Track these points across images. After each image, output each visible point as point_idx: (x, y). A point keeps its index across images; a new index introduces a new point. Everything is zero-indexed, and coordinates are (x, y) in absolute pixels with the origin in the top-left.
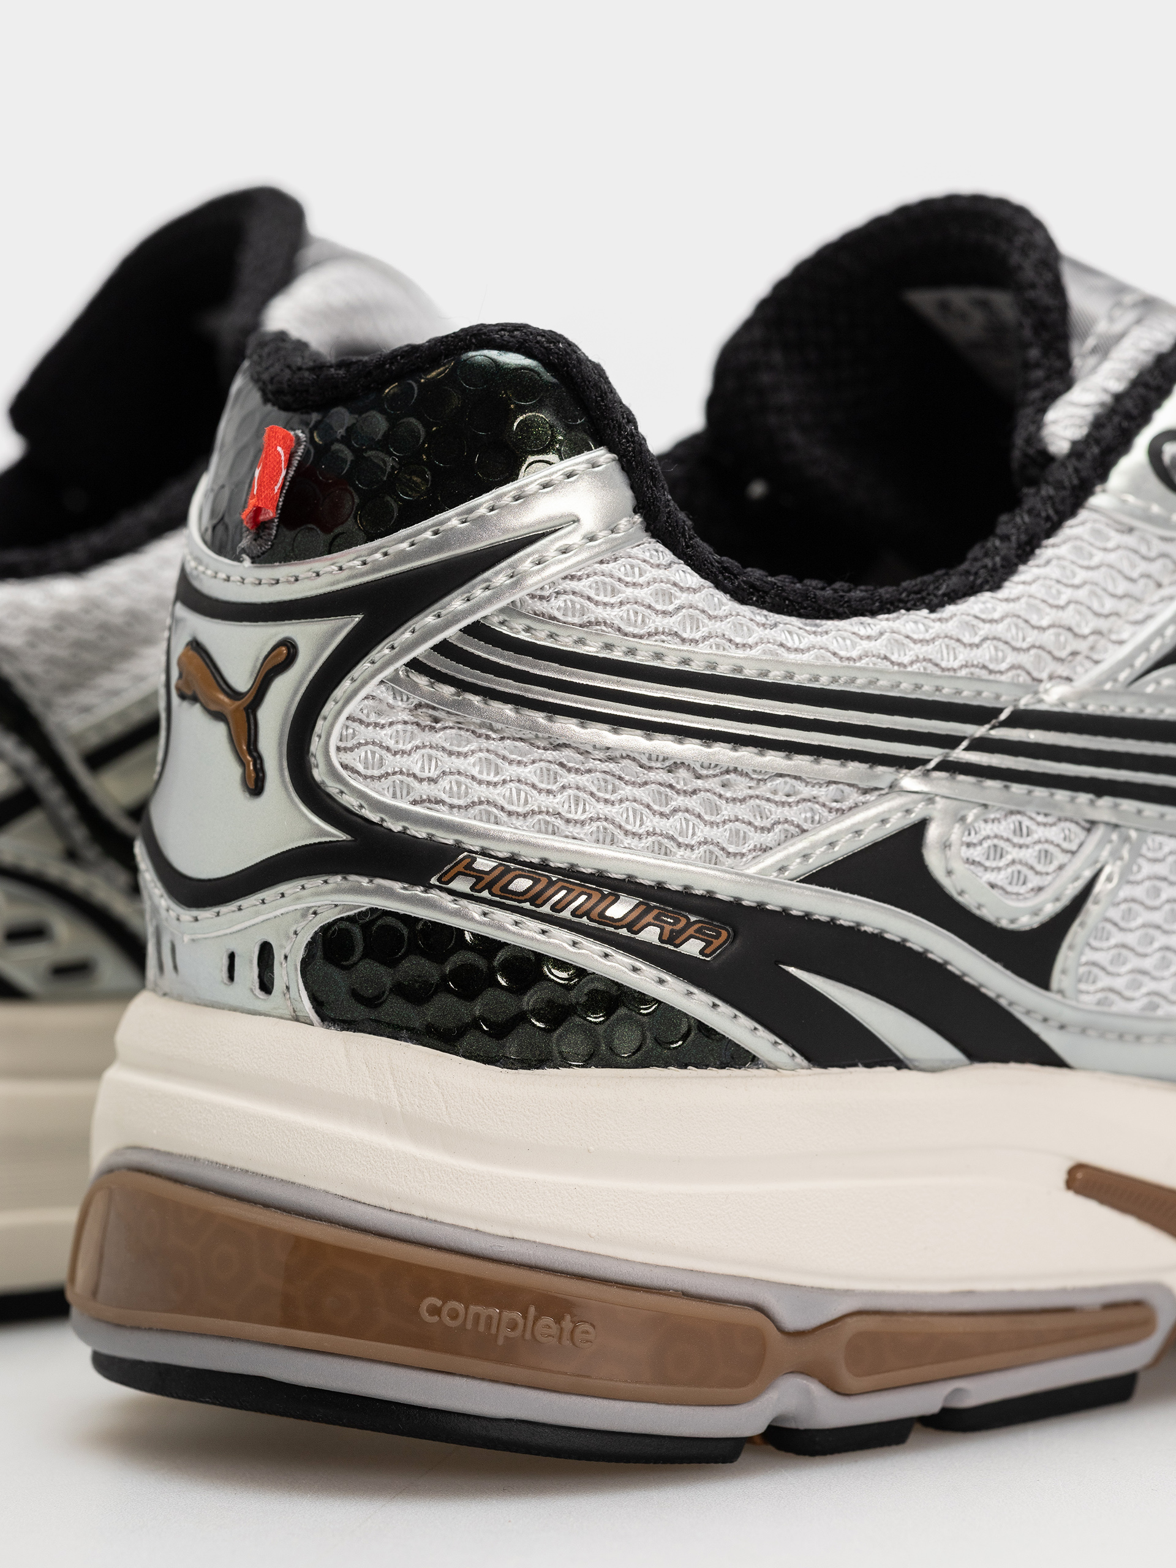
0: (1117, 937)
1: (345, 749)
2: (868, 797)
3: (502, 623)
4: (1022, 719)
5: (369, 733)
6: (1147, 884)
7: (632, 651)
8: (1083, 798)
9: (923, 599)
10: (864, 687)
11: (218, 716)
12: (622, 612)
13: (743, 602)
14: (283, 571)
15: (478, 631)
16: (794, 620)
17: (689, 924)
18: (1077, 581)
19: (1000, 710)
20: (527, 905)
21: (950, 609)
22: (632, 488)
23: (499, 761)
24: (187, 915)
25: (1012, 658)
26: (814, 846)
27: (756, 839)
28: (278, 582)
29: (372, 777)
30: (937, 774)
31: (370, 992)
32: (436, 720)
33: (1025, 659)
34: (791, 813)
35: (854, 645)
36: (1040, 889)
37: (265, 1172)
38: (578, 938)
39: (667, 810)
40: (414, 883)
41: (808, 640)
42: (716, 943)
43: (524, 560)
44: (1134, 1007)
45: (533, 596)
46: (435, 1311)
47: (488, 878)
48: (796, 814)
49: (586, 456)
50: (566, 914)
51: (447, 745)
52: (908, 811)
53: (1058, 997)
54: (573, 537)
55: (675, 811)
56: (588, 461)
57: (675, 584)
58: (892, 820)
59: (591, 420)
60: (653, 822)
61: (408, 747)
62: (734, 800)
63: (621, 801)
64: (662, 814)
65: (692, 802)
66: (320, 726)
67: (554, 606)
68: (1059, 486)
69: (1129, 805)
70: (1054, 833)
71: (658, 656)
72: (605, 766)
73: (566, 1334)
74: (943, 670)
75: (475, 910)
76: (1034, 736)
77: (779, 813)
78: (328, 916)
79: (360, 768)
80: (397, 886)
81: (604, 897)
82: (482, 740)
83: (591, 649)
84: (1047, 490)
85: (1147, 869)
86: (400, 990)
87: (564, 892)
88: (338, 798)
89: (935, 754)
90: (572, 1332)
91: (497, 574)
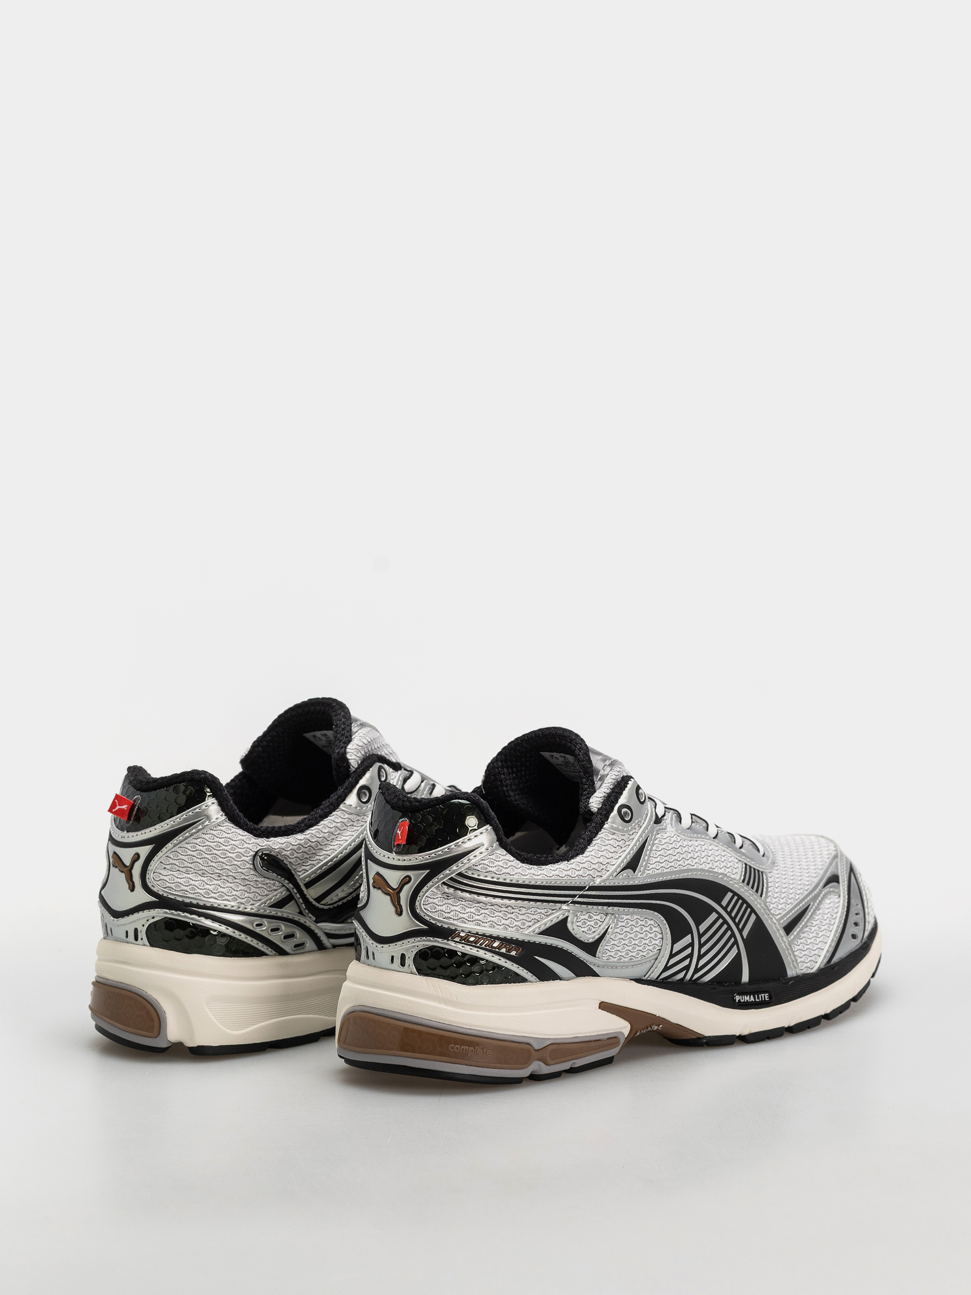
0: (613, 942)
1: (425, 904)
2: (554, 911)
3: (466, 872)
4: (592, 888)
5: (431, 900)
6: (620, 928)
7: (498, 879)
8: (605, 908)
9: (565, 859)
10: (554, 884)
11: (387, 894)
12: (496, 868)
13: (523, 863)
14: (406, 857)
15: (460, 874)
16: (535, 866)
17: (513, 947)
18: (602, 850)
19: (586, 887)
20: (473, 944)
21: (572, 861)
22: (496, 835)
23: (465, 907)
24: (379, 946)
25: (588, 872)
26: (541, 925)
27: (528, 924)
28: (405, 860)
29: (433, 912)
30: (570, 905)
31: (432, 967)
32: (448, 896)
33: (591, 873)
34: (534, 917)
35: (551, 873)
36: (595, 932)
37: (405, 1013)
38: (486, 952)
39: (507, 918)
40: (445, 939)
41: (540, 872)
42: (519, 952)
43: (471, 856)
44: (615, 960)
45: (473, 865)
46: (453, 1048)
47: (464, 938)
48: (537, 917)
49: (485, 827)
50: (483, 946)
51: (452, 903)
52: (564, 915)
53: (598, 959)
54: (482, 849)
55: (509, 918)
56: (485, 829)
57: (508, 860)
58: (560, 917)
59: (485, 818)
60: (503, 921)
61: (442, 904)
62: (522, 914)
63: (496, 917)
64: (505, 919)
65: (512, 916)
66: (418, 898)
67: (479, 868)
68: (596, 823)
69: (616, 908)
70: (598, 917)
71: (505, 879)
72: (490, 907)
73: (485, 1053)
74: (572, 877)
75: (460, 946)
76: (594, 893)
77: (533, 917)
78: (421, 947)
79: (429, 909)
80: (440, 940)
81: (492, 941)
82: (461, 902)
83: (489, 879)
84: (594, 825)
85: (620, 924)
86: (441, 966)
87: (483, 940)
88: (424, 917)
89: (570, 899)
90: (486, 1052)
91: (464, 859)
